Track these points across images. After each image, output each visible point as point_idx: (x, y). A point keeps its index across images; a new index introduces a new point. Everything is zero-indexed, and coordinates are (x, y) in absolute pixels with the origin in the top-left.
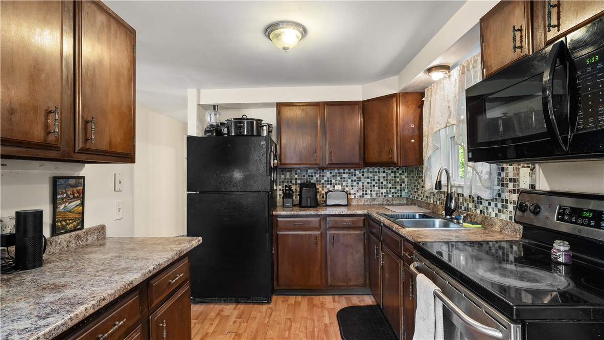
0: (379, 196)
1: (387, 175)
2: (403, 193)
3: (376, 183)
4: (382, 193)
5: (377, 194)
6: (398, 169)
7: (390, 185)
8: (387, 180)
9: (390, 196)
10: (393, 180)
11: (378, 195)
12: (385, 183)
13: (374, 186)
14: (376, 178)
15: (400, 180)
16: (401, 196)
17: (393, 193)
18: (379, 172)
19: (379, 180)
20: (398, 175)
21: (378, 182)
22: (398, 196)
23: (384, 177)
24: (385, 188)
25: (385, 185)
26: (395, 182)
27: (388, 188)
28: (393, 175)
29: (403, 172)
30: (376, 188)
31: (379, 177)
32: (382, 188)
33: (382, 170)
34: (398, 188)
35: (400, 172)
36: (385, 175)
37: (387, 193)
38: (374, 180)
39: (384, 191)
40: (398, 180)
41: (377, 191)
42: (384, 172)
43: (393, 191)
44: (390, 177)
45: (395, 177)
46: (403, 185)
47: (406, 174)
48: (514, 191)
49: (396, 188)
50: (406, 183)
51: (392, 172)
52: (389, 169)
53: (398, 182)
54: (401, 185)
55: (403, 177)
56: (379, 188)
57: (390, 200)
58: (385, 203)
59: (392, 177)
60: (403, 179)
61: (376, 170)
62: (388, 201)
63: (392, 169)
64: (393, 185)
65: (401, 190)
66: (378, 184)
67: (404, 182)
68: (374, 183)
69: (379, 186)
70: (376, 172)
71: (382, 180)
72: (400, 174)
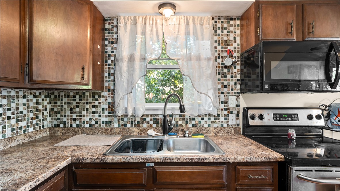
0: (17, 133)
1: (28, 101)
2: (45, 123)
3: (13, 113)
4: (21, 128)
5: (13, 130)
6: (40, 93)
7: (31, 115)
8: (28, 108)
9: (31, 129)
10: (34, 107)
11: (15, 132)
12: (25, 112)
13: (9, 118)
14: (13, 105)
15: (43, 107)
16: (43, 127)
17: (34, 125)
18: (17, 97)
19: (17, 109)
20: (40, 100)
21: (16, 112)
22: (40, 127)
23: (24, 104)
24: (25, 120)
25: (25, 116)
26: (37, 111)
27: (28, 119)
28: (35, 100)
29: (45, 97)
30: (13, 122)
31: (18, 104)
32: (21, 120)
33: (21, 93)
34: (40, 117)
35: (43, 97)
36: (25, 101)
37: (28, 127)
38: (9, 110)
39: (23, 124)
40: (40, 107)
41: (13, 125)
42: (24, 97)
43: (34, 122)
44: (31, 104)
45: (37, 104)
46: (46, 113)
47: (48, 100)
48: (225, 109)
49: (37, 118)
50: (48, 110)
51: (34, 97)
52: (31, 93)
53: (40, 110)
54: (43, 113)
55: (45, 103)
56: (17, 121)
57: (32, 135)
58: (26, 140)
59: (34, 103)
60: (46, 106)
61: (13, 93)
62: (30, 137)
63: (35, 93)
64: (35, 115)
65: (43, 120)
66: (15, 116)
67: (46, 110)
68: (9, 114)
69: (17, 117)
70: (13, 97)
71: (21, 108)
72: (43, 100)
